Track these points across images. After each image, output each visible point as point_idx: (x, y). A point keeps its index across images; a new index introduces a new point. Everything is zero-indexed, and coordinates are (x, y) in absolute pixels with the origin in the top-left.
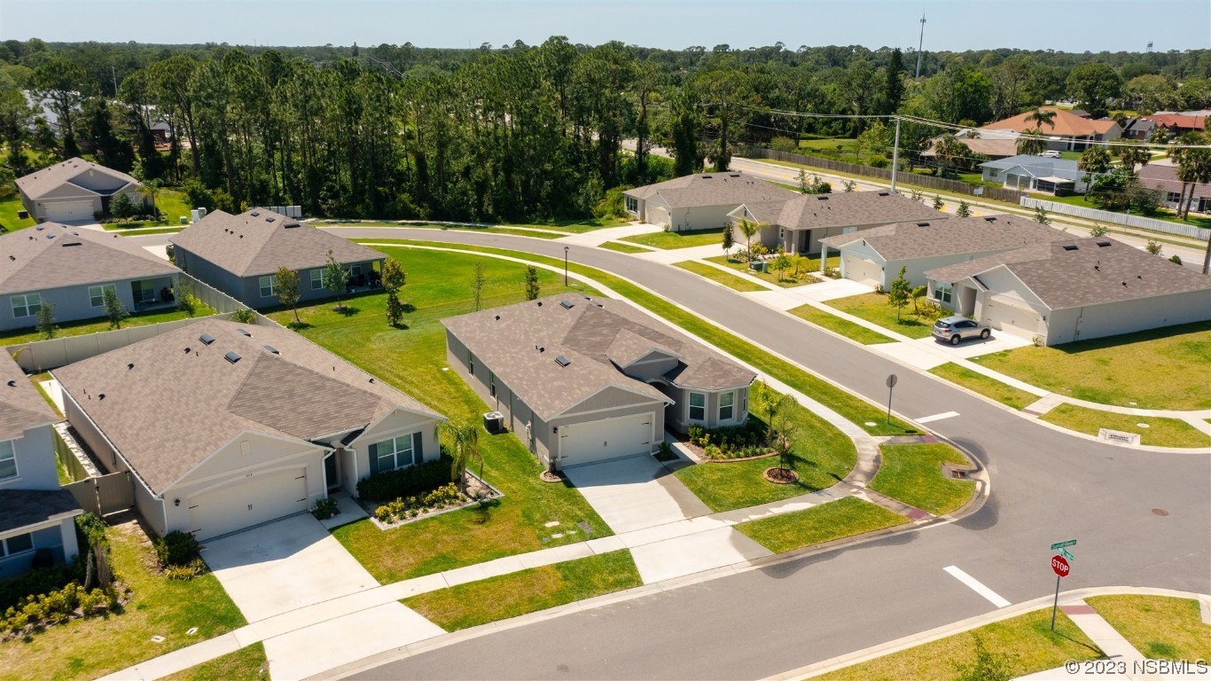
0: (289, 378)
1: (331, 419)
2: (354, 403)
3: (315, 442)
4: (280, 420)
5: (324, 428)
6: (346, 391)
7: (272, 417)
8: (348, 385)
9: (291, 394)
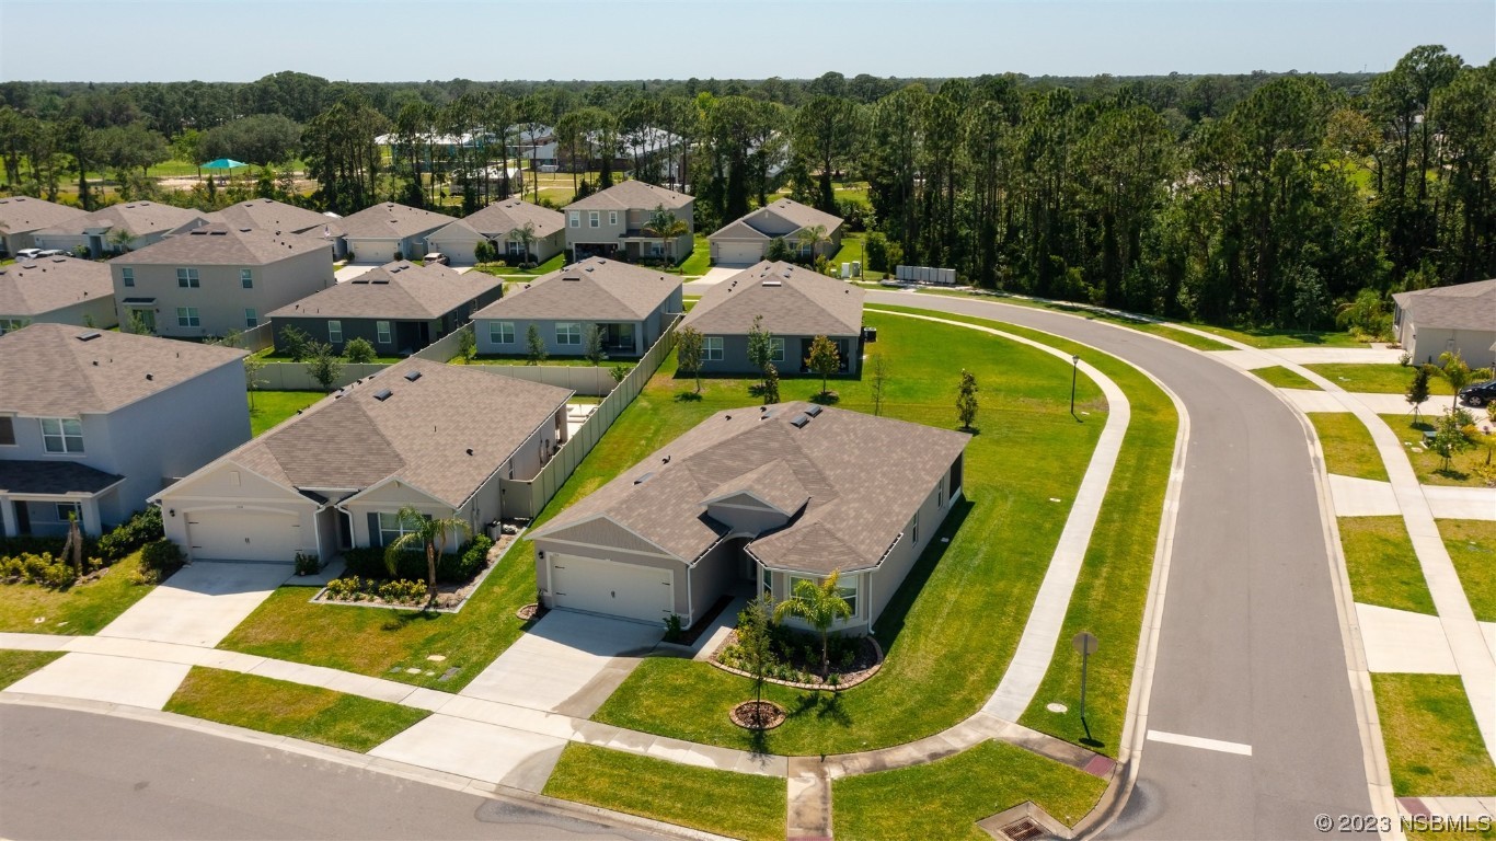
0: (348, 423)
1: (339, 473)
2: (375, 464)
3: (302, 492)
4: (295, 461)
5: (323, 481)
6: (383, 449)
7: (292, 457)
8: (389, 444)
9: (331, 439)
